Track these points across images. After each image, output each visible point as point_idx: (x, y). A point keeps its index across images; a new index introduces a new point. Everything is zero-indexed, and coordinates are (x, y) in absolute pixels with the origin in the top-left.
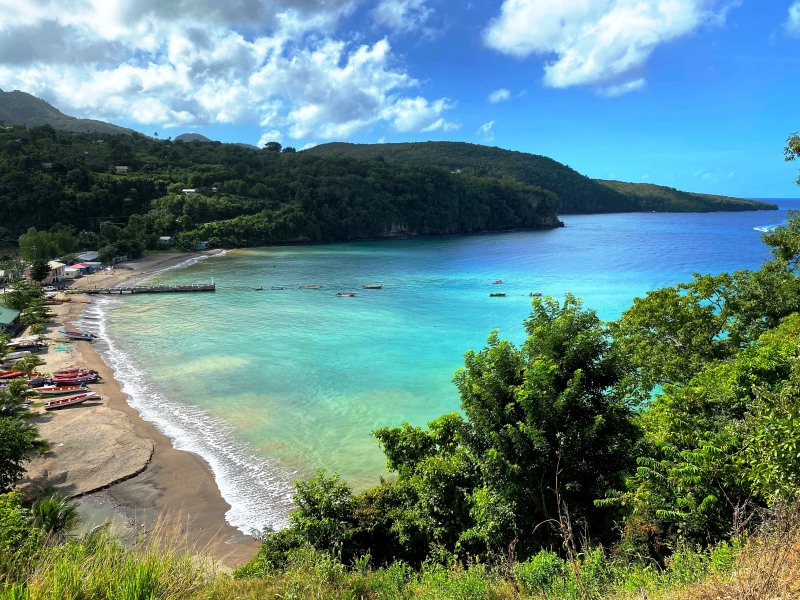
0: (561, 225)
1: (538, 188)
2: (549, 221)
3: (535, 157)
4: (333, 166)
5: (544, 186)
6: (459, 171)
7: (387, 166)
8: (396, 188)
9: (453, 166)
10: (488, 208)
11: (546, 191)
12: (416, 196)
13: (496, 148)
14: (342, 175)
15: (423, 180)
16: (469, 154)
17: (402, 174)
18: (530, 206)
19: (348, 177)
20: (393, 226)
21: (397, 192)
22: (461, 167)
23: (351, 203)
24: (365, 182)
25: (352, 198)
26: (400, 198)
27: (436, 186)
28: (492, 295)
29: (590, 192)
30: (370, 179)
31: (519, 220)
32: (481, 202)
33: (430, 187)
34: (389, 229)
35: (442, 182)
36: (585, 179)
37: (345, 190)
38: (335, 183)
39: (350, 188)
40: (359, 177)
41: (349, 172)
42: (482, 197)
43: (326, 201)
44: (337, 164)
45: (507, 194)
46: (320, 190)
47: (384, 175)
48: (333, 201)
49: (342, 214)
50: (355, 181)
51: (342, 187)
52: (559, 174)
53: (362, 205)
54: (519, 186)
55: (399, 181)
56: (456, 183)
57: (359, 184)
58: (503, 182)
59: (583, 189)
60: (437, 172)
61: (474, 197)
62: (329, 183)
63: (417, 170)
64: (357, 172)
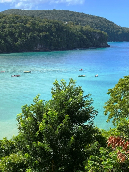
0: (109, 46)
1: (99, 31)
2: (104, 44)
3: (98, 17)
4: (12, 19)
5: (102, 30)
6: (67, 23)
7: (35, 20)
8: (39, 29)
9: (65, 21)
10: (79, 39)
11: (103, 32)
12: (47, 33)
13: (82, 13)
14: (15, 23)
15: (51, 26)
16: (71, 15)
17: (42, 24)
18: (96, 38)
19: (18, 24)
20: (38, 46)
21: (41, 31)
22: (68, 21)
23: (20, 36)
24: (26, 27)
25: (20, 33)
26: (41, 34)
27: (57, 29)
28: (79, 76)
29: (121, 33)
30: (28, 25)
31: (91, 44)
32: (75, 36)
33: (54, 29)
34: (37, 47)
35: (60, 29)
36: (119, 27)
37: (17, 30)
38: (13, 27)
39: (19, 29)
40: (23, 24)
41: (19, 22)
42: (76, 34)
43: (9, 34)
44: (13, 18)
45: (86, 33)
46: (6, 30)
47: (34, 24)
48: (11, 34)
49: (16, 40)
50: (21, 26)
51: (16, 28)
52: (108, 25)
53: (25, 36)
54: (92, 30)
55: (41, 26)
56: (65, 28)
57: (24, 27)
58: (85, 28)
59: (118, 31)
60: (57, 23)
61: (73, 34)
62: (10, 27)
63: (48, 22)
64: (22, 22)
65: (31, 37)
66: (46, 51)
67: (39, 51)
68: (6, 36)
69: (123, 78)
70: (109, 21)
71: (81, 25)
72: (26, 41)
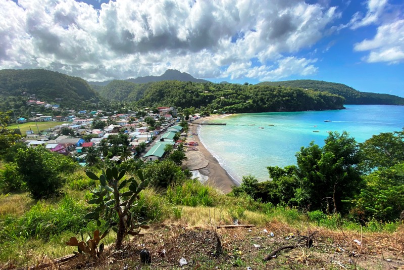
0: (345, 108)
1: (337, 95)
2: (340, 106)
3: (338, 84)
5: (339, 95)
6: (307, 90)
7: (281, 88)
9: (305, 88)
10: (316, 102)
11: (340, 96)
14: (266, 92)
15: (293, 93)
16: (312, 83)
17: (286, 91)
18: (333, 102)
19: (268, 92)
20: (281, 108)
21: (284, 96)
22: (308, 88)
23: (267, 101)
24: (273, 94)
25: (268, 98)
26: (284, 99)
27: (297, 95)
30: (275, 93)
31: (328, 106)
32: (313, 100)
33: (295, 95)
35: (300, 95)
38: (264, 94)
39: (268, 96)
41: (268, 91)
42: (314, 98)
43: (260, 100)
44: (265, 88)
45: (324, 97)
46: (258, 97)
47: (280, 91)
48: (262, 100)
49: (265, 104)
50: (270, 93)
51: (266, 95)
52: (347, 90)
53: (271, 101)
54: (330, 95)
55: (285, 93)
56: (305, 94)
57: (271, 94)
58: (323, 93)
59: (356, 96)
60: (299, 90)
61: (311, 98)
62: (262, 94)
63: (292, 89)
64: (271, 91)
65: (276, 101)
66: (286, 111)
67: (281, 111)
68: (258, 101)
69: (372, 137)
70: (348, 87)
71: (319, 91)
72: (272, 104)
